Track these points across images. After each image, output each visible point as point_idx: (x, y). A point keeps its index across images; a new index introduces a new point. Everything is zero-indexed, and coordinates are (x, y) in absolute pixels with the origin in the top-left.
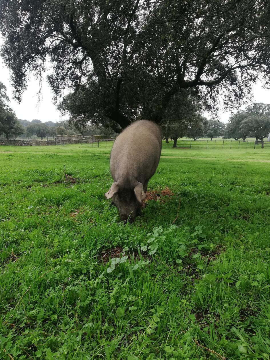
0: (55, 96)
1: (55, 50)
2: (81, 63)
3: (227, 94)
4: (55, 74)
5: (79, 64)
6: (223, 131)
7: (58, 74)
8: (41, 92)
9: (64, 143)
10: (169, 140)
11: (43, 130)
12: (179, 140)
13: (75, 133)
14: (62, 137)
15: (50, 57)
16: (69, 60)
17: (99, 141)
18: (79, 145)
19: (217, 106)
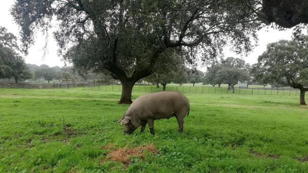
0: (60, 49)
1: (61, 11)
2: (83, 22)
3: (204, 53)
4: (60, 30)
5: (81, 23)
6: (203, 79)
7: (63, 31)
8: (47, 46)
9: (68, 86)
10: (160, 84)
11: (50, 74)
12: (168, 85)
13: (79, 77)
14: (67, 80)
15: (56, 17)
16: (73, 20)
17: (99, 85)
18: (82, 88)
19: (196, 62)
